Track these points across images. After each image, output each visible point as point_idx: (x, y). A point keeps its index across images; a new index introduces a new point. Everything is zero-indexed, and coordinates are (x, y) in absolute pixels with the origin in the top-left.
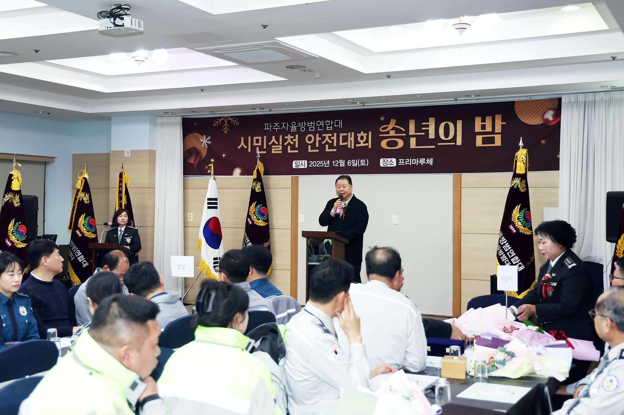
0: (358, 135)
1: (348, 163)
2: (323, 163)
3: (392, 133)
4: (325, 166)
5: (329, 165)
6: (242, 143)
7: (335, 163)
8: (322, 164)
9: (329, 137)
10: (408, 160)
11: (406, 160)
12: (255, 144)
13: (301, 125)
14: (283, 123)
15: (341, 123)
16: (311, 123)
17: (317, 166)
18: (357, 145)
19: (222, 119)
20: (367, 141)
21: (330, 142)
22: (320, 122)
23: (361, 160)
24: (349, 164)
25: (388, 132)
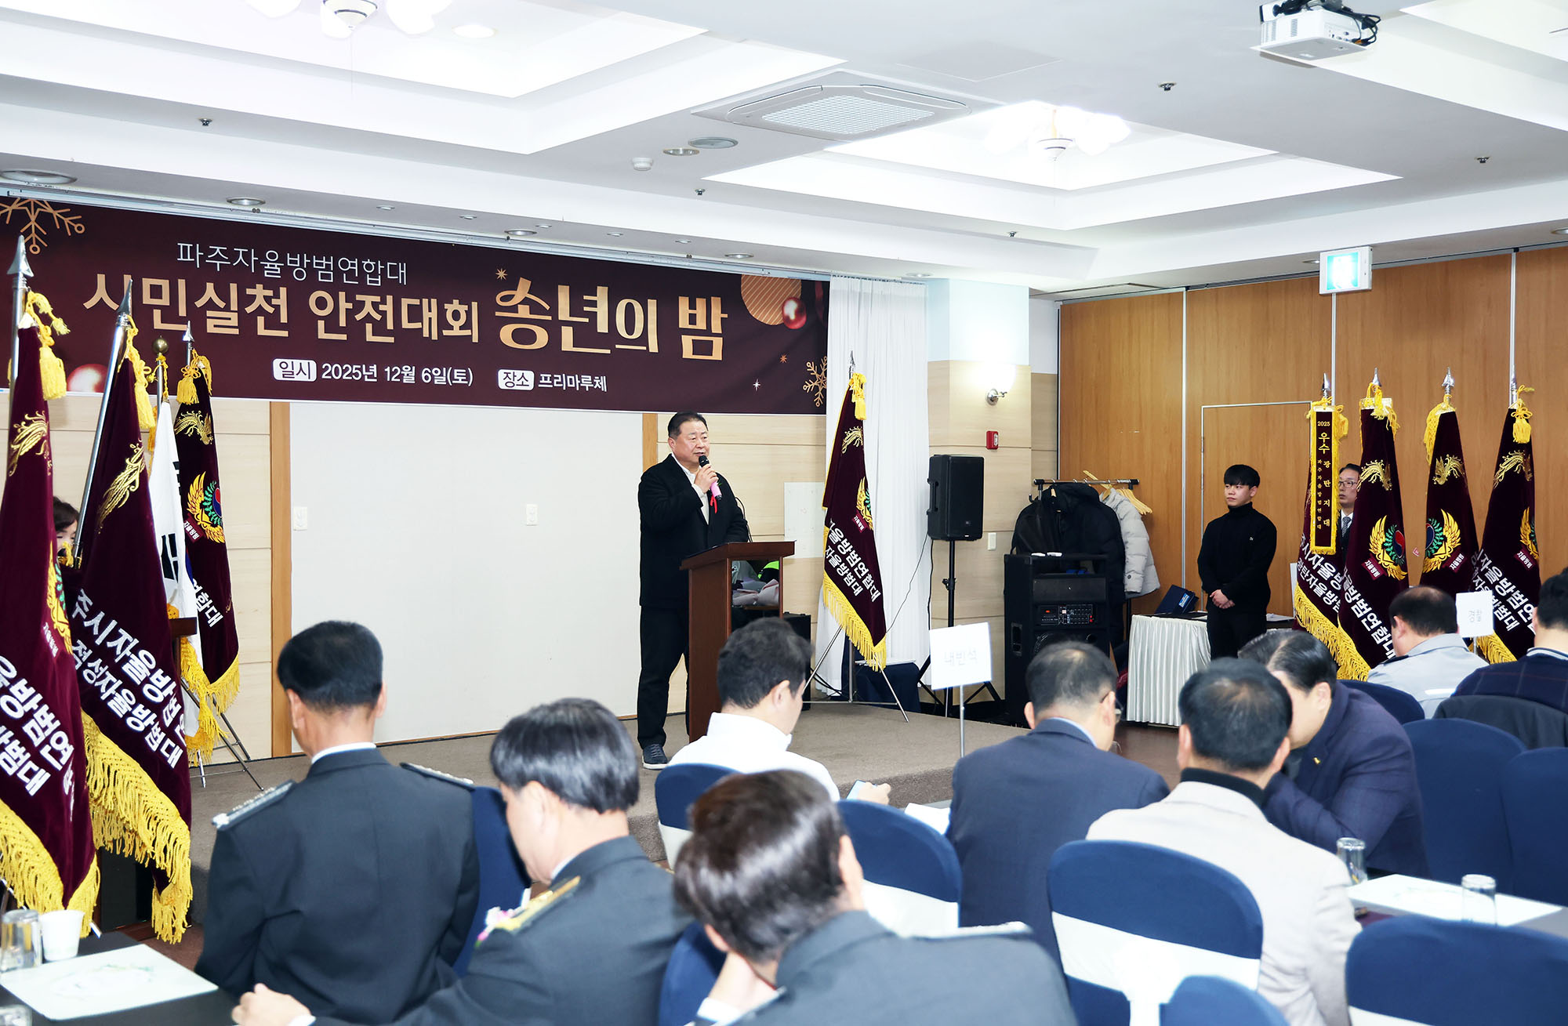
0: (446, 306)
1: (423, 375)
2: (361, 370)
3: (524, 312)
4: (366, 379)
5: (375, 376)
6: (101, 293)
7: (392, 374)
8: (356, 375)
9: (375, 305)
10: (559, 376)
11: (555, 376)
12: (147, 299)
13: (296, 262)
14: (241, 250)
15: (403, 271)
16: (324, 262)
17: (344, 377)
18: (446, 333)
19: (15, 206)
20: (467, 325)
21: (378, 317)
22: (350, 262)
23: (456, 371)
24: (426, 378)
25: (514, 309)
